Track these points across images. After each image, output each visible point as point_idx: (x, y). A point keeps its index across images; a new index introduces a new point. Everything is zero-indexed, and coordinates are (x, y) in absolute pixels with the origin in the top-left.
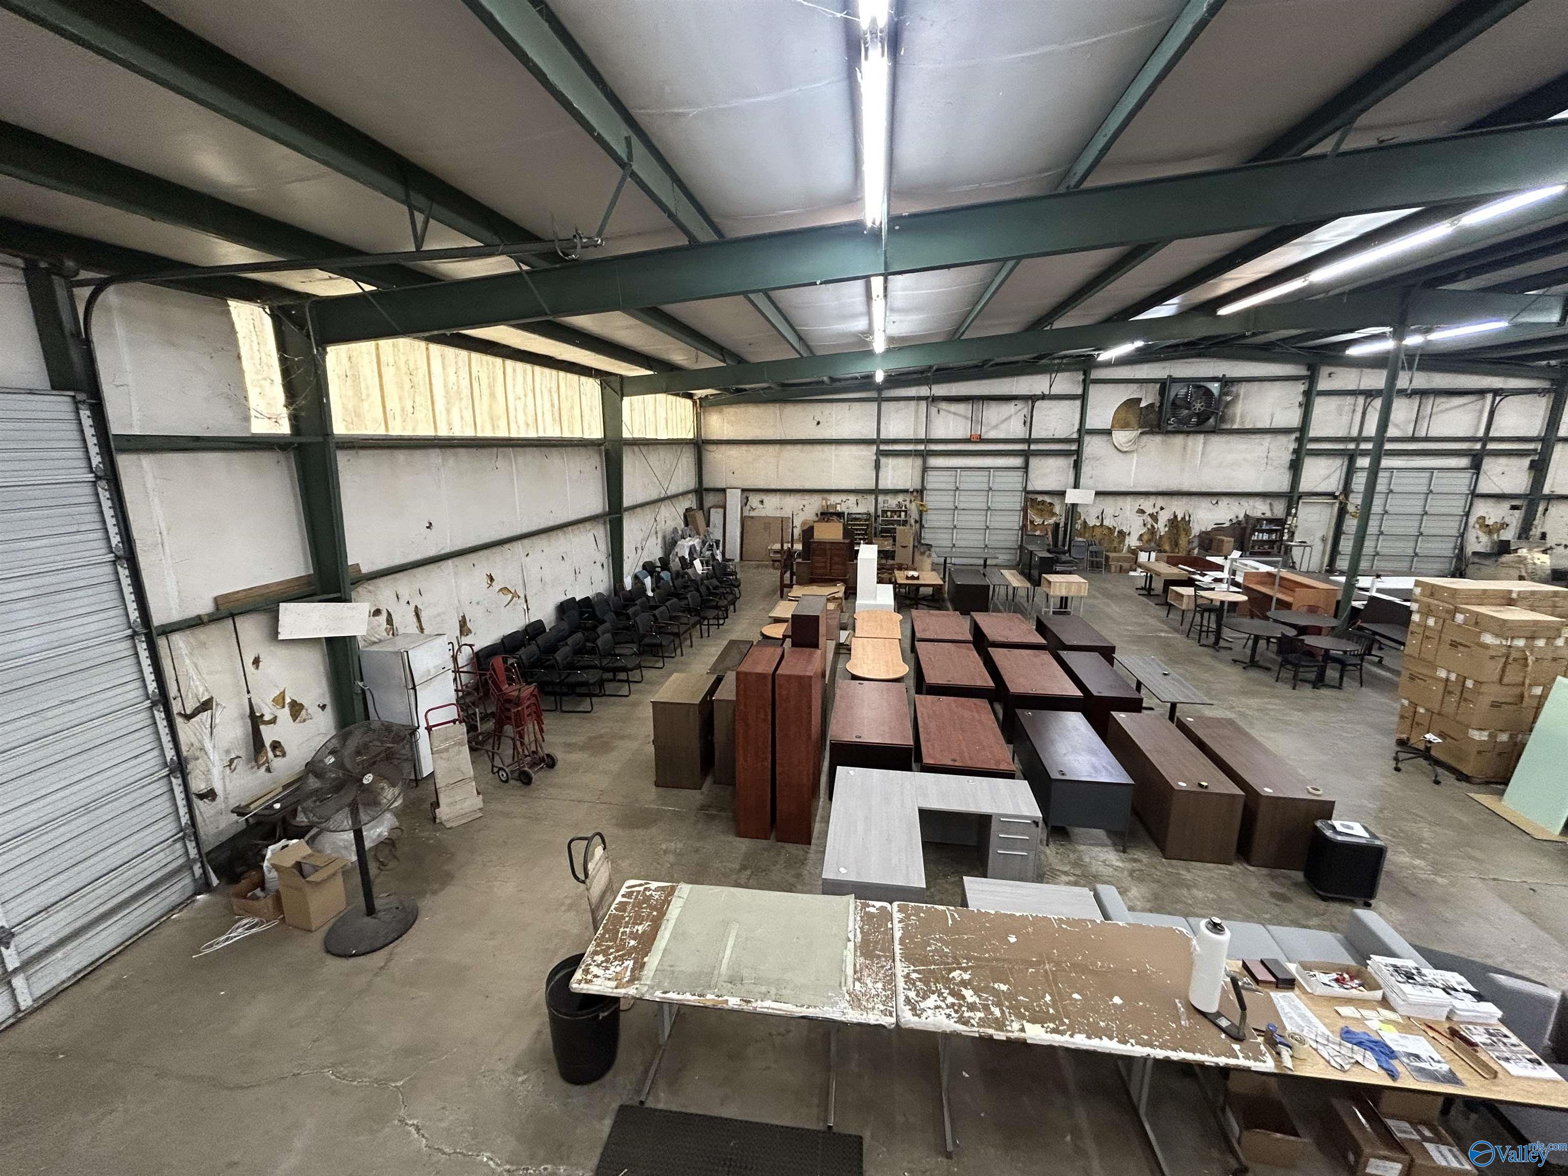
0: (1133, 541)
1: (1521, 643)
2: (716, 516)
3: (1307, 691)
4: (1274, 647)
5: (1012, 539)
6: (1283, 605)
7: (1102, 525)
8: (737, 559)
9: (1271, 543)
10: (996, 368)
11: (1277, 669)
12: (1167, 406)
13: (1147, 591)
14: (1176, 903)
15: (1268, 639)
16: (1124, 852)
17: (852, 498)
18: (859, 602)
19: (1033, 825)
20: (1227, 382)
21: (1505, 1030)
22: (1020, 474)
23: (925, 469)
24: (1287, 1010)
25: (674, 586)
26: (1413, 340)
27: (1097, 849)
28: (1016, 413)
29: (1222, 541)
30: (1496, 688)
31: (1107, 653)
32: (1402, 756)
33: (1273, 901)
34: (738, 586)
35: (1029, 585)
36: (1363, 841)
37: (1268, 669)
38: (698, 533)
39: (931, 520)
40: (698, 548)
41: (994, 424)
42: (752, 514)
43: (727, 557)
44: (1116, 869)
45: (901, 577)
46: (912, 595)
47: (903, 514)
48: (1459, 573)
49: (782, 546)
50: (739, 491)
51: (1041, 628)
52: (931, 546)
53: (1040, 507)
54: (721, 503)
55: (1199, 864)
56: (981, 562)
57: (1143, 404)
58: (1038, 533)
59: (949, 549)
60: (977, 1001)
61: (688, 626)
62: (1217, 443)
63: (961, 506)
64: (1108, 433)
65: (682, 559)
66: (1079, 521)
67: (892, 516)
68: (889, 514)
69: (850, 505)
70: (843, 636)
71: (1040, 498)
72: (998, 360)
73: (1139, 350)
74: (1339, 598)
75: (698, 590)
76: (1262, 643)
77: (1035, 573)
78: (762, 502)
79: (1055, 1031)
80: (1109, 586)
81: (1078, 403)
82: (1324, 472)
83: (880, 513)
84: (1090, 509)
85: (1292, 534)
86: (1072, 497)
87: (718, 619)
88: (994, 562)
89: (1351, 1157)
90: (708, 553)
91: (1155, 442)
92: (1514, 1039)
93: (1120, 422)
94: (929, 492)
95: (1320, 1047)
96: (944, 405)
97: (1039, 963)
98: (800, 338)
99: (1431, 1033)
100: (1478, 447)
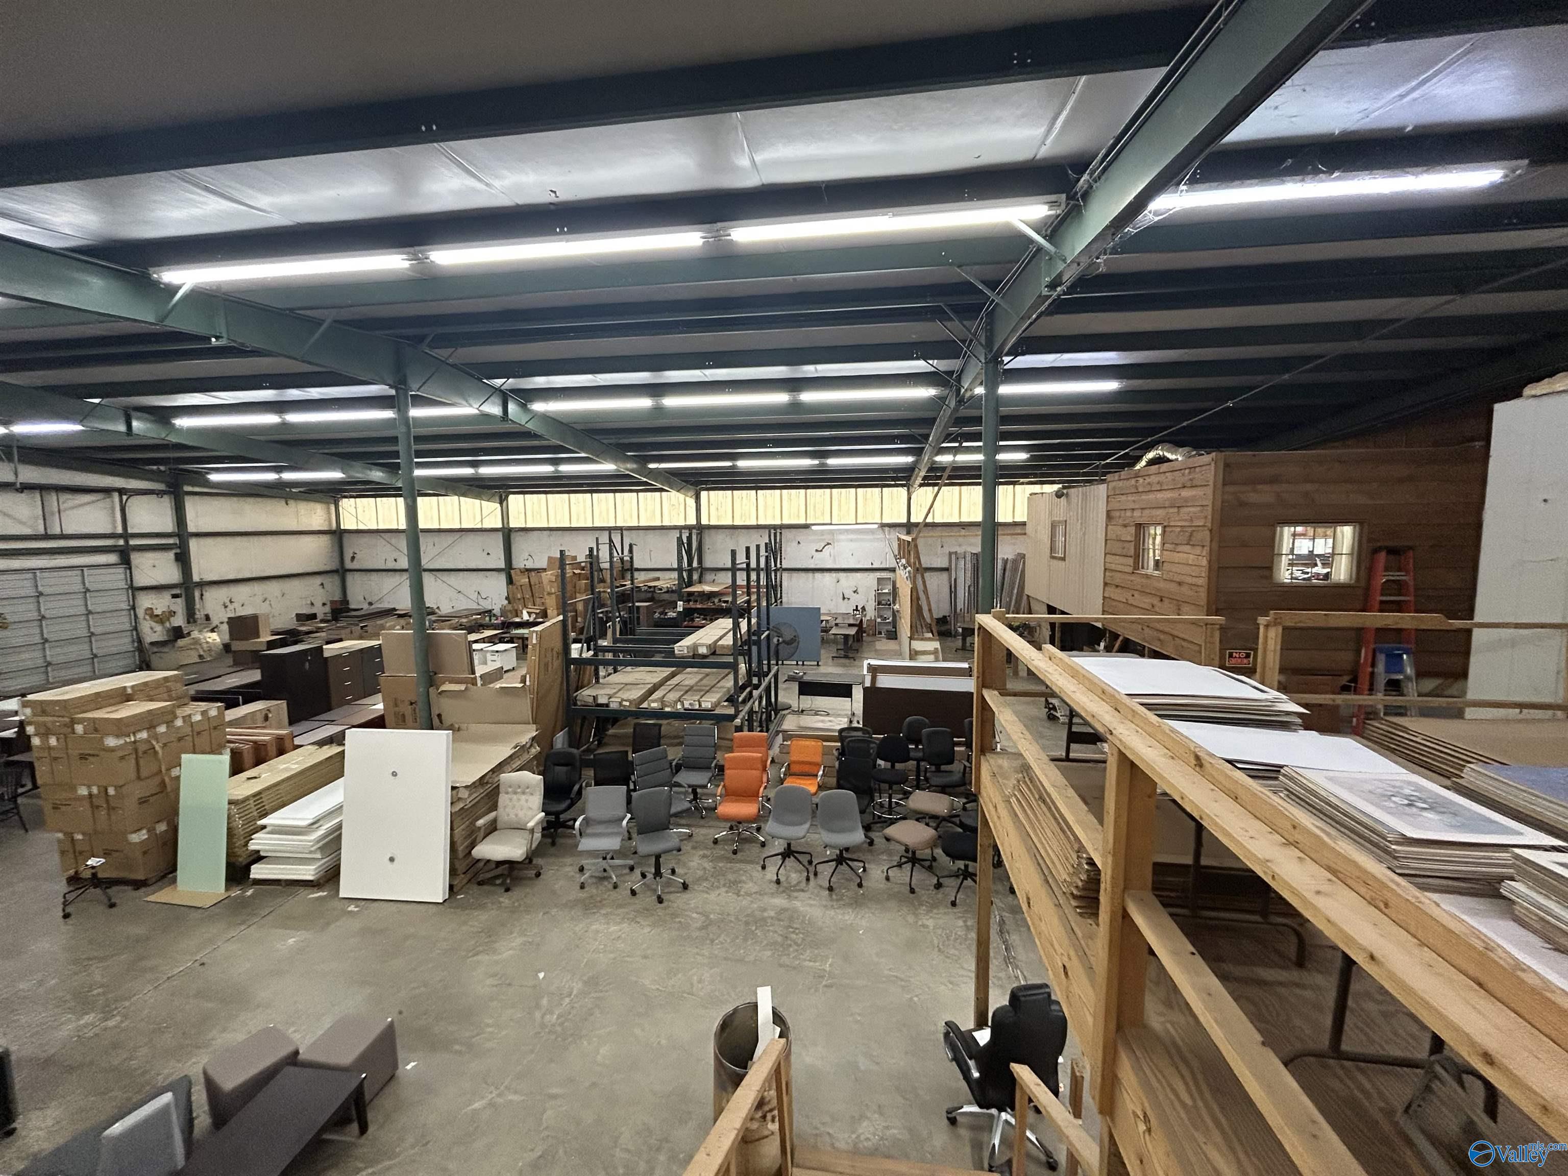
1: (144, 735)
30: (138, 785)
32: (72, 896)
48: (145, 665)
100: (121, 542)
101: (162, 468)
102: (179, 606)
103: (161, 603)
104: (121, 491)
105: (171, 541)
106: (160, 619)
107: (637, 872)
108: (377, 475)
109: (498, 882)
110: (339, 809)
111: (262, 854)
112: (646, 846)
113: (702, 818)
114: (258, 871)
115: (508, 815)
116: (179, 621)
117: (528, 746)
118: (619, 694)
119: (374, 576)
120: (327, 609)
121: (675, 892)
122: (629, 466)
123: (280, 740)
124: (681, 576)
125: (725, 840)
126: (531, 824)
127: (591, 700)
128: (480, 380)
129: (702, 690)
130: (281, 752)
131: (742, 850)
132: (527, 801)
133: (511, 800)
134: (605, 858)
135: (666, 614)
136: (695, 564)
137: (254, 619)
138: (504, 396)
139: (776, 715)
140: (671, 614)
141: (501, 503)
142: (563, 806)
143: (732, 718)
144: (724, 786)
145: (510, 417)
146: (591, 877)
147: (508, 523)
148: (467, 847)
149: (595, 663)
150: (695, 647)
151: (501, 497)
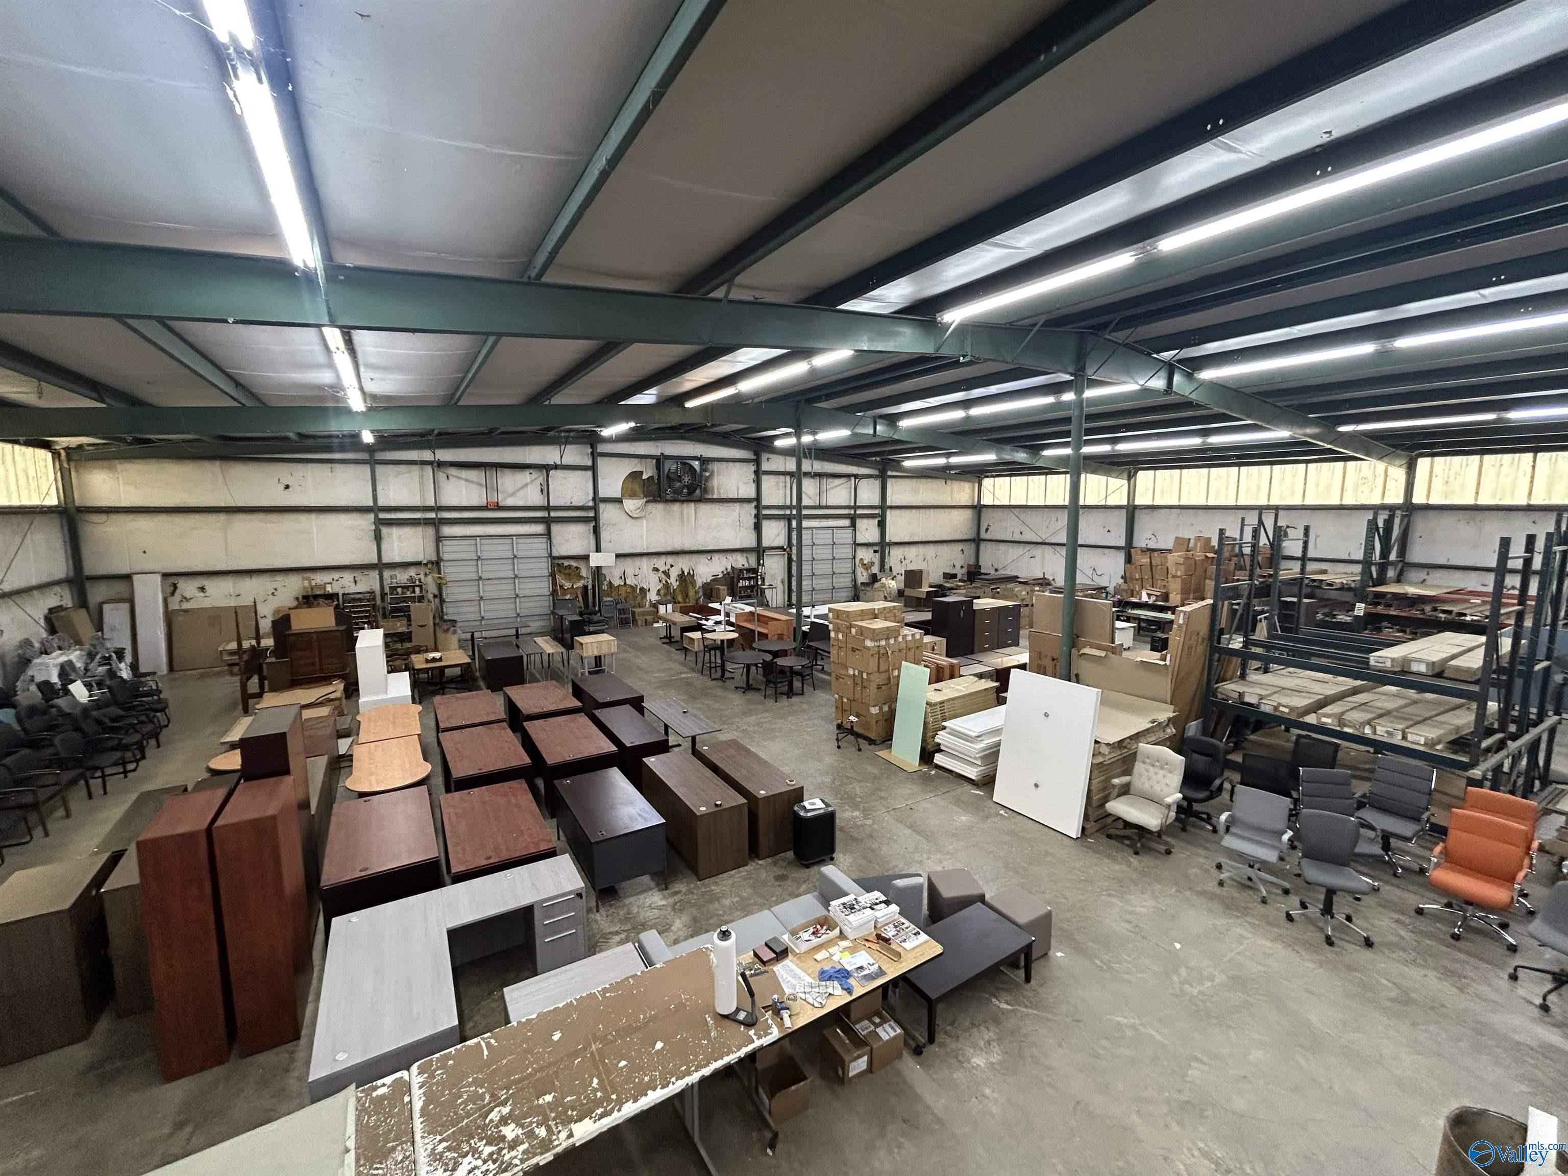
0: (653, 596)
1: (883, 643)
2: (115, 616)
3: (784, 702)
4: (760, 670)
5: (544, 605)
6: (763, 636)
7: (625, 584)
8: (164, 669)
9: (751, 587)
10: (504, 436)
11: (763, 687)
12: (664, 480)
13: (669, 639)
14: (711, 918)
15: (756, 665)
16: (666, 889)
17: (348, 577)
18: (362, 700)
19: (578, 899)
20: (704, 461)
21: (903, 920)
22: (544, 540)
23: (439, 539)
24: (785, 976)
25: (24, 729)
26: (807, 439)
27: (642, 897)
28: (532, 481)
29: (719, 589)
30: (877, 675)
31: (637, 703)
32: (840, 736)
33: (777, 883)
34: (162, 710)
35: (563, 650)
36: (822, 811)
37: (759, 690)
38: (78, 642)
39: (450, 593)
40: (79, 665)
41: (511, 490)
42: (185, 606)
43: (143, 670)
44: (660, 908)
45: (418, 661)
46: (436, 680)
47: (417, 589)
48: (856, 598)
49: (240, 644)
50: (158, 578)
51: (578, 692)
52: (455, 621)
53: (567, 571)
54: (126, 595)
55: (725, 875)
56: (514, 632)
57: (645, 477)
58: (568, 597)
59: (478, 623)
60: (520, 1131)
61: (57, 788)
62: (705, 509)
63: (485, 576)
64: (619, 501)
65: (45, 687)
66: (605, 583)
67: (403, 593)
68: (399, 590)
69: (345, 584)
70: (343, 746)
71: (566, 563)
72: (503, 429)
73: (632, 429)
74: (795, 625)
75: (78, 729)
76: (753, 669)
77: (567, 636)
78: (202, 589)
79: (602, 1116)
80: (638, 639)
81: (590, 473)
82: (775, 531)
83: (387, 590)
84: (613, 570)
85: (763, 579)
86: (596, 560)
87: (124, 764)
88: (528, 630)
89: (840, 1072)
90: (102, 670)
91: (658, 509)
92: (907, 923)
93: (629, 492)
94: (447, 564)
95: (807, 996)
96: (453, 471)
97: (585, 1049)
98: (238, 384)
99: (868, 944)
100: (852, 512)
101: (878, 459)
102: (876, 558)
103: (865, 555)
104: (856, 476)
105: (876, 511)
106: (867, 567)
107: (1294, 900)
108: (1021, 456)
109: (1127, 842)
110: (997, 731)
111: (942, 748)
112: (1314, 873)
113: (1395, 875)
114: (939, 759)
115: (1143, 784)
116: (875, 570)
117: (1165, 724)
118: (1275, 697)
119: (1002, 547)
120: (964, 570)
121: (1349, 942)
122: (1308, 431)
123: (952, 666)
124: (1366, 572)
125: (1435, 917)
126: (1169, 800)
127: (1236, 696)
128: (1149, 354)
129: (1411, 719)
130: (952, 677)
131: (1467, 940)
132: (1164, 776)
133: (1147, 771)
134: (1251, 866)
135: (1334, 616)
136: (1393, 557)
137: (920, 572)
138: (1170, 368)
139: (1544, 785)
140: (1343, 618)
141: (1129, 480)
142: (1201, 795)
143: (1465, 767)
144: (1445, 847)
145: (1174, 389)
146: (1232, 879)
147: (1134, 499)
148: (1100, 799)
149: (1244, 656)
150: (1406, 661)
151: (1130, 472)
